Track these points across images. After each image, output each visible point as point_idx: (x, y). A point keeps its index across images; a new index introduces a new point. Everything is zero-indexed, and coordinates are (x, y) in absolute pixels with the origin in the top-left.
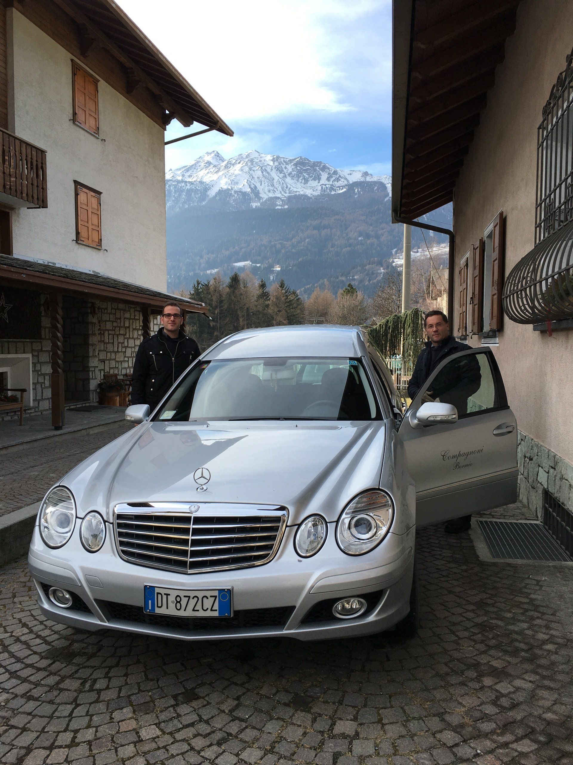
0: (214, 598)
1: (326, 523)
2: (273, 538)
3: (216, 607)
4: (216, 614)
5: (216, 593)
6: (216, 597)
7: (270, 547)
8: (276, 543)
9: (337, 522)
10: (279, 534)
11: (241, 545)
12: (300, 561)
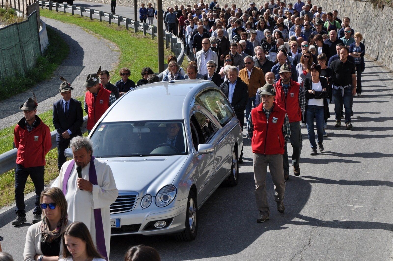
0: (114, 222)
1: (152, 197)
2: (133, 202)
3: (115, 224)
4: (115, 227)
5: (115, 220)
6: (115, 221)
7: (132, 205)
8: (134, 204)
9: (156, 196)
10: (135, 201)
11: (122, 205)
12: (142, 209)
